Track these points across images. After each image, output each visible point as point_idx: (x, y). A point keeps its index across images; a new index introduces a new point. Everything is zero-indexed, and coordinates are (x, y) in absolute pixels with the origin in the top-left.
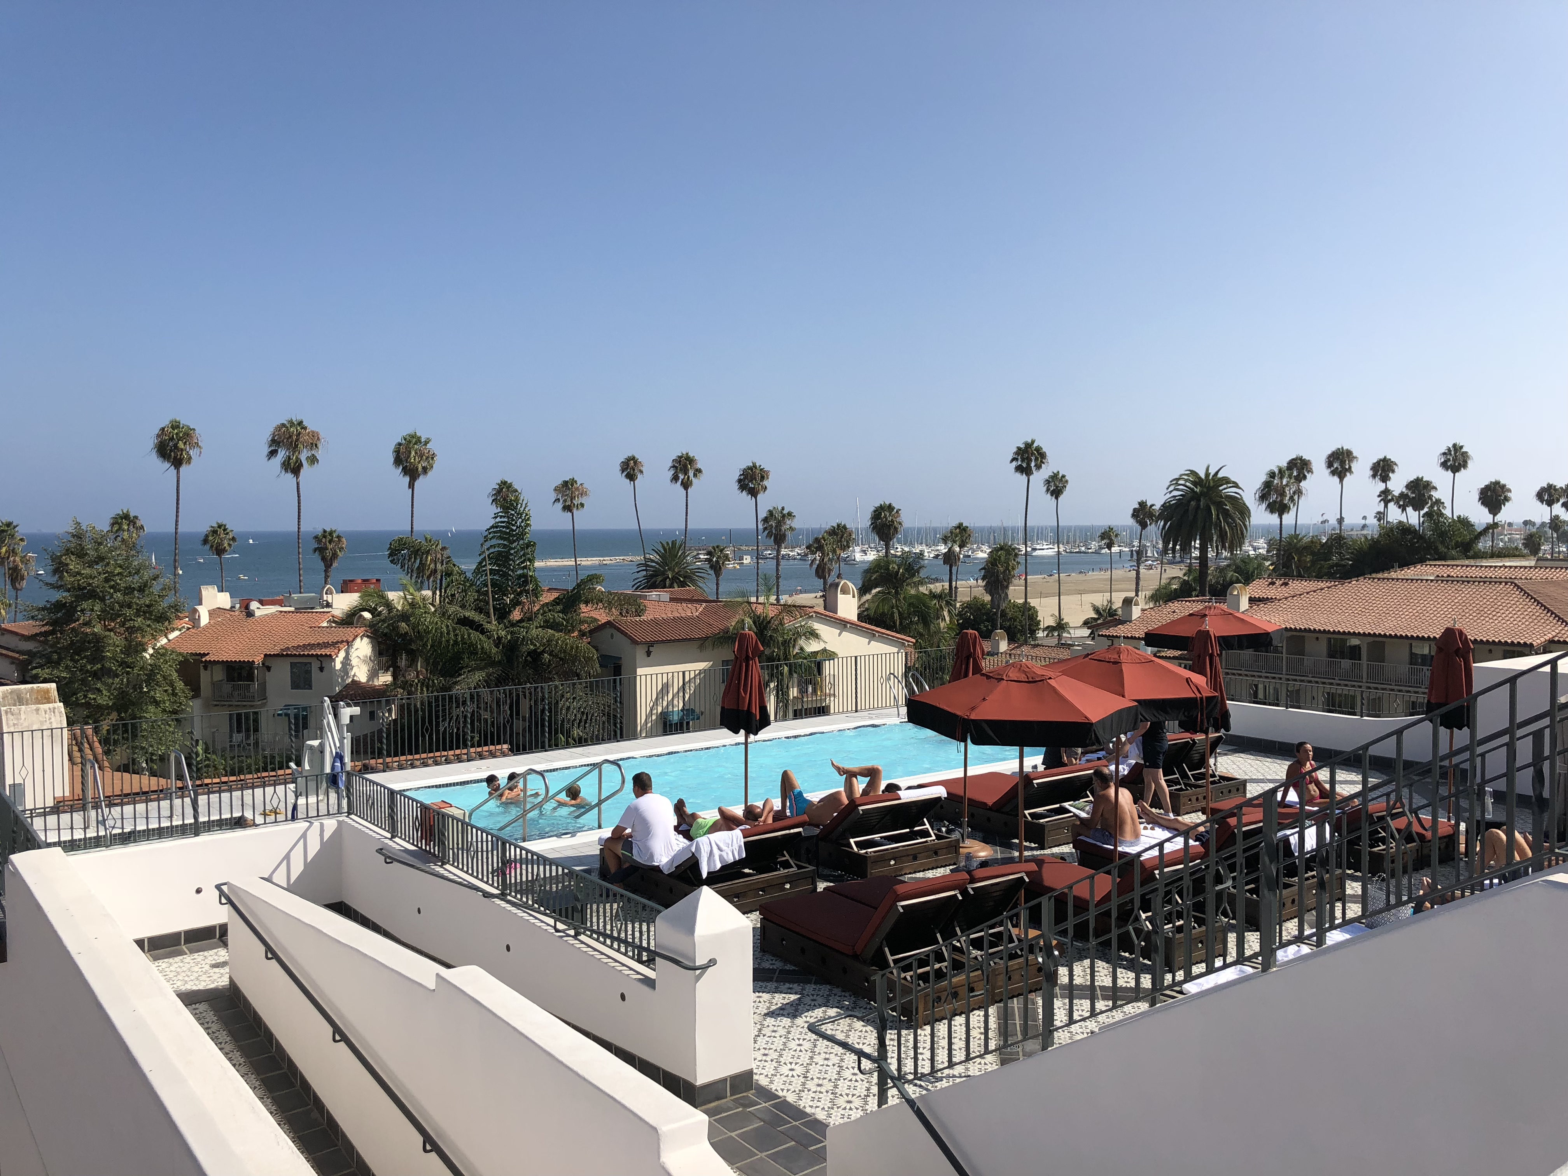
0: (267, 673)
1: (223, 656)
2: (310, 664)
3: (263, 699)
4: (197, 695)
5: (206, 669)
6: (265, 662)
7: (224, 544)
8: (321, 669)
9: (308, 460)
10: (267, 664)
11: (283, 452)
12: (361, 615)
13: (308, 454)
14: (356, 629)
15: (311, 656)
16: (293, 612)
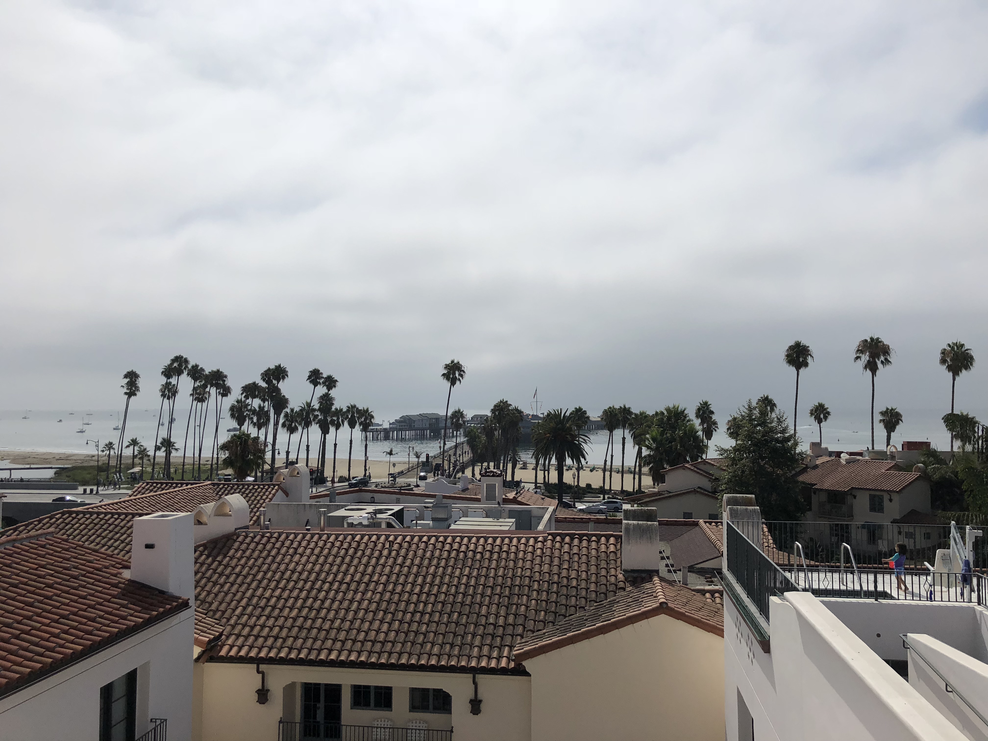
0: (854, 500)
1: (827, 485)
2: (882, 496)
3: (851, 516)
4: (810, 509)
5: (815, 493)
6: (853, 492)
7: (822, 416)
8: (891, 500)
9: (882, 362)
10: (853, 493)
11: (865, 358)
12: (918, 466)
13: (882, 358)
14: (913, 475)
15: (884, 490)
16: (870, 462)
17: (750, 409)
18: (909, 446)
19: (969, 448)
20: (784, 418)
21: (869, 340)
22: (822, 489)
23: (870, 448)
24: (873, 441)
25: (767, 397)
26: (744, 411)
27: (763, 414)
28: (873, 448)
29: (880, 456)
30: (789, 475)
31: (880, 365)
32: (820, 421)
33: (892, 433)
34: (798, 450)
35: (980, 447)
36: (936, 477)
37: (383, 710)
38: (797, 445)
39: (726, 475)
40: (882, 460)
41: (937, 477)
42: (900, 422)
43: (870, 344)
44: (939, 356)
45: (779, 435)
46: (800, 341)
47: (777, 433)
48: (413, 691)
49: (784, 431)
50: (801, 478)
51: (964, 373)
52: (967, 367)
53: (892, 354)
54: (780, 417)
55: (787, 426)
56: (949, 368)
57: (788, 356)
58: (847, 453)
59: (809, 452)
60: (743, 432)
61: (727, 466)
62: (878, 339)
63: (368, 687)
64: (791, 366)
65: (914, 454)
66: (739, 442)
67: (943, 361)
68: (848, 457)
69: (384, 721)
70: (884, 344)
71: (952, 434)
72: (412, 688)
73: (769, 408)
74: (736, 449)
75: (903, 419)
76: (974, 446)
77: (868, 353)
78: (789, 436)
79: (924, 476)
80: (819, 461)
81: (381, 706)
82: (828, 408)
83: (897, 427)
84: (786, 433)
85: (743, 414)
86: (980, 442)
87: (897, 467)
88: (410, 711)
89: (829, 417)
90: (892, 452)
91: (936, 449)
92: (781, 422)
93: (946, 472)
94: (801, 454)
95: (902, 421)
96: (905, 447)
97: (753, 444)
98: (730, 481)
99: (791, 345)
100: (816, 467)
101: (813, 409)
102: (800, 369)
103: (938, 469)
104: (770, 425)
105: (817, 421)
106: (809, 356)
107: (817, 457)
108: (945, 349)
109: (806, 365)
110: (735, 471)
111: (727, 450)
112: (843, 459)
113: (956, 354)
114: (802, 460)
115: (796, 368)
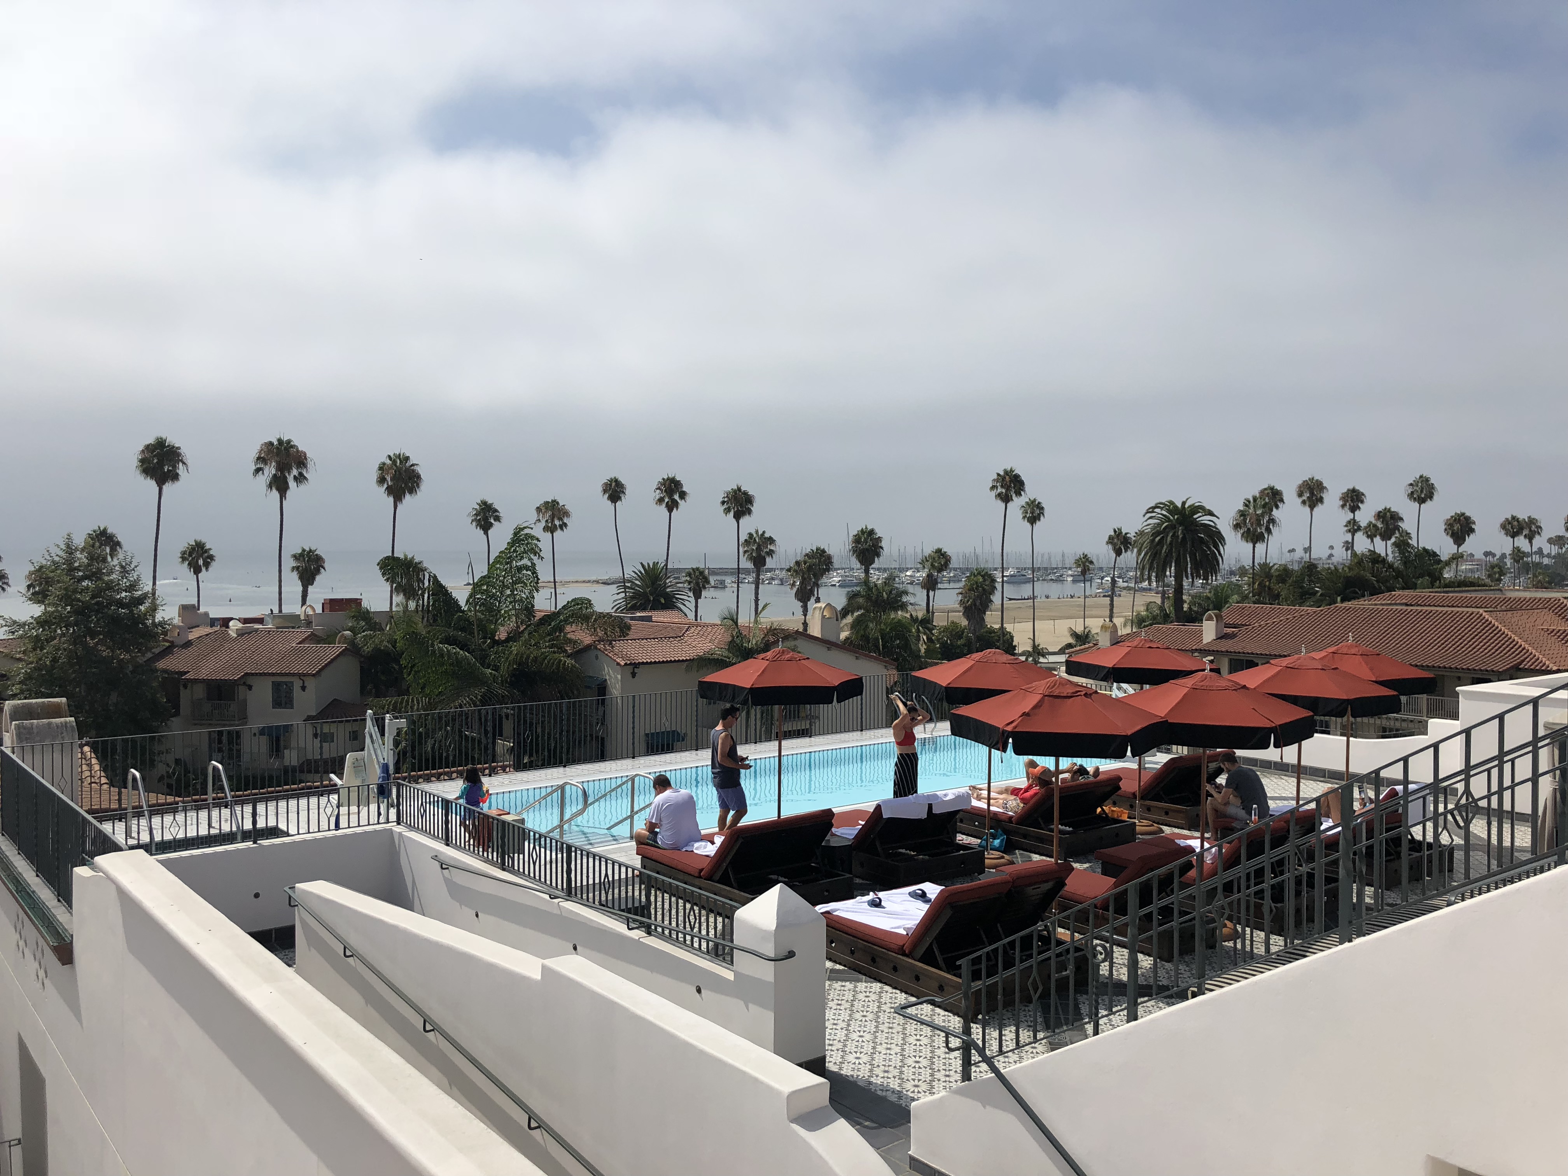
0: (249, 692)
1: (204, 674)
2: (292, 682)
3: (243, 718)
4: (177, 714)
5: (185, 687)
6: (246, 681)
7: (201, 562)
8: (303, 688)
9: (295, 478)
10: (248, 683)
11: (270, 470)
12: (343, 634)
13: (295, 472)
14: (338, 648)
15: (294, 675)
16: (274, 631)
17: (70, 549)
18: (333, 605)
19: (412, 605)
20: (133, 566)
21: (276, 443)
22: (198, 679)
23: (276, 611)
24: (280, 599)
25: (105, 530)
26: (58, 554)
27: (95, 558)
28: (280, 611)
29: (292, 621)
30: (141, 660)
31: (292, 483)
32: (197, 571)
33: (310, 587)
34: (158, 617)
35: (426, 603)
36: (367, 649)
38: (156, 610)
39: (23, 668)
40: (293, 628)
41: (370, 649)
42: (322, 570)
43: (278, 448)
44: (374, 475)
45: (124, 594)
46: (164, 437)
47: (119, 591)
49: (132, 587)
50: (161, 665)
51: (408, 498)
52: (412, 491)
53: (310, 465)
54: (126, 564)
55: (139, 579)
56: (390, 491)
57: (142, 461)
58: (239, 620)
59: (177, 621)
60: (55, 590)
61: (24, 652)
62: (289, 441)
64: (149, 478)
65: (340, 617)
66: (49, 609)
67: (381, 480)
68: (240, 625)
70: (298, 451)
71: (392, 587)
73: (108, 550)
74: (42, 622)
75: (326, 565)
76: (418, 602)
77: (274, 464)
78: (141, 595)
79: (353, 649)
80: (193, 635)
82: (210, 549)
83: (318, 578)
84: (136, 591)
85: (57, 559)
86: (426, 596)
87: (314, 638)
89: (213, 564)
90: (308, 616)
91: (369, 608)
92: (127, 572)
93: (382, 641)
94: (162, 624)
95: (324, 569)
96: (327, 606)
97: (75, 612)
98: (29, 677)
99: (148, 443)
100: (188, 644)
101: (186, 551)
102: (164, 484)
103: (371, 637)
104: (106, 578)
105: (192, 570)
106: (181, 464)
107: (189, 628)
108: (384, 464)
109: (175, 477)
110: (40, 659)
111: (25, 624)
112: (232, 630)
113: (398, 471)
114: (165, 633)
115: (157, 483)
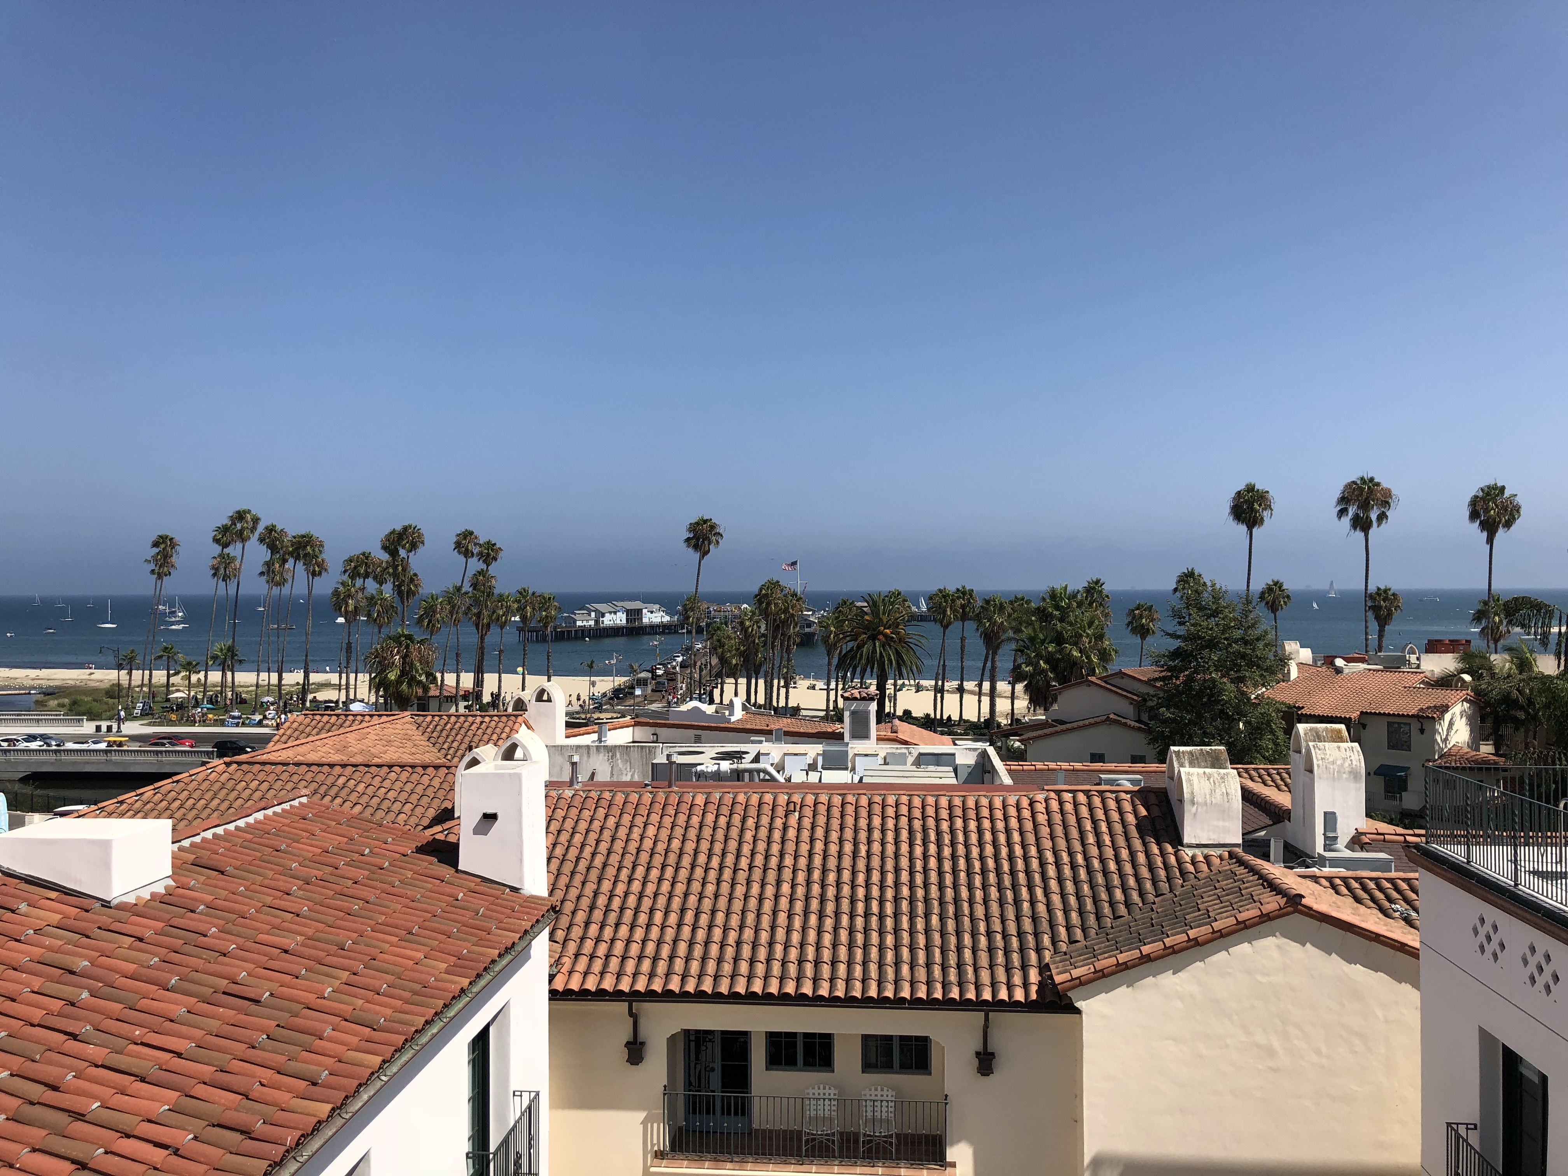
0: (1362, 731)
1: (1319, 710)
2: (1409, 724)
8: (1422, 731)
9: (1378, 517)
10: (1363, 721)
11: (1353, 511)
12: (1461, 678)
13: (1379, 511)
14: (1457, 692)
15: (1412, 717)
16: (1382, 671)
18: (1438, 646)
21: (1359, 482)
31: (1374, 522)
32: (1275, 610)
37: (818, 1071)
43: (1360, 487)
44: (1467, 508)
46: (1254, 483)
48: (866, 1039)
51: (1505, 533)
52: (1509, 524)
53: (1394, 504)
56: (1482, 526)
57: (1234, 507)
62: (1372, 479)
63: (794, 1035)
64: (1240, 523)
67: (1473, 515)
68: (1346, 664)
69: (824, 1088)
70: (1382, 488)
72: (866, 1035)
77: (1356, 504)
79: (1474, 695)
81: (814, 1065)
82: (1287, 589)
87: (1426, 680)
88: (863, 1072)
99: (1239, 490)
100: (1298, 680)
102: (1254, 528)
106: (1267, 508)
108: (1476, 496)
109: (1263, 522)
115: (1247, 528)
